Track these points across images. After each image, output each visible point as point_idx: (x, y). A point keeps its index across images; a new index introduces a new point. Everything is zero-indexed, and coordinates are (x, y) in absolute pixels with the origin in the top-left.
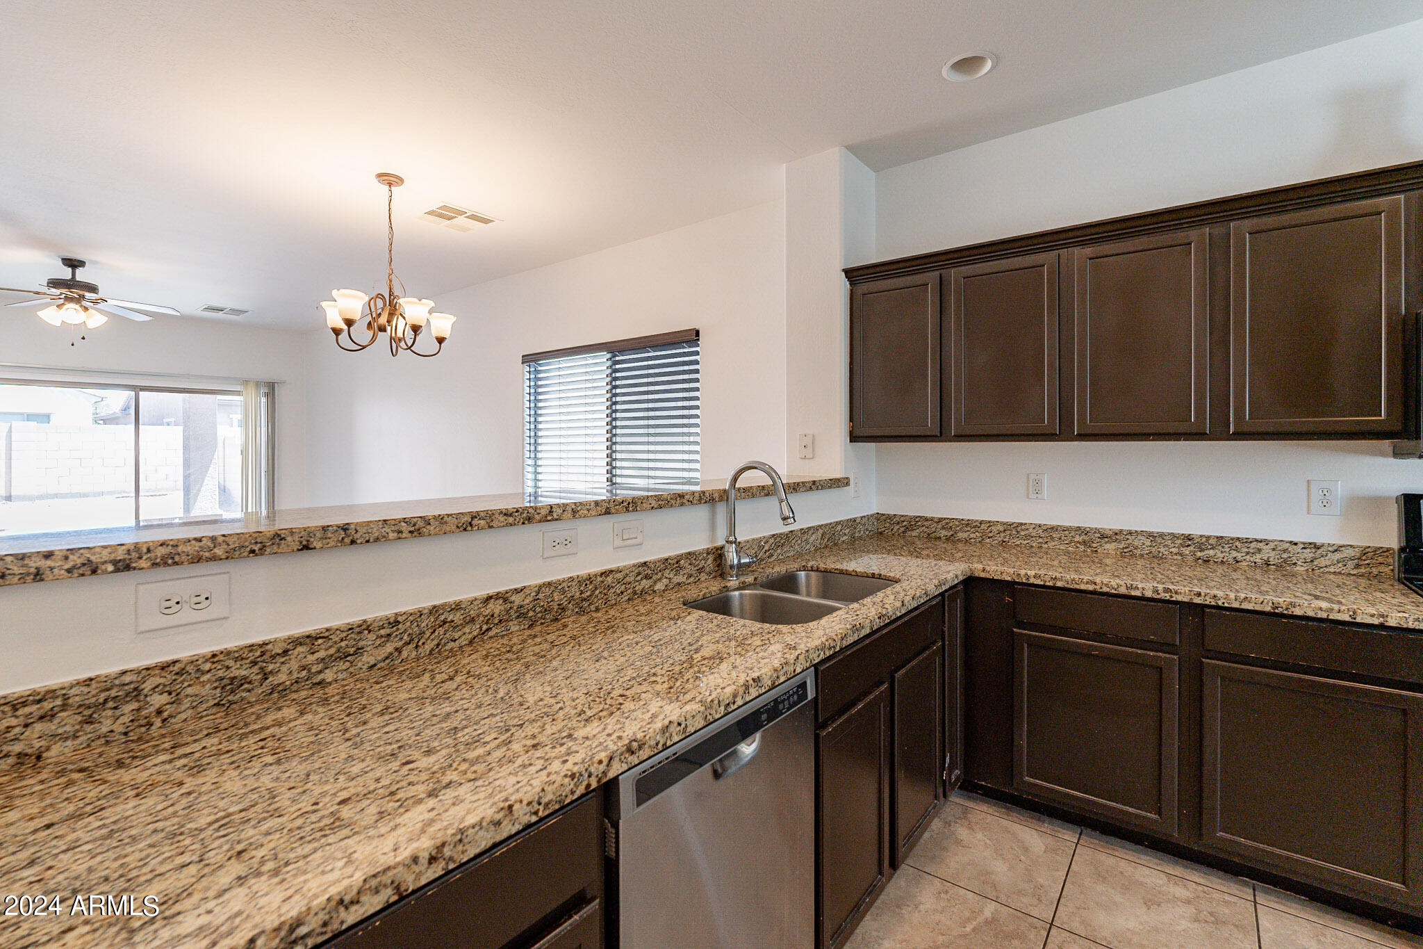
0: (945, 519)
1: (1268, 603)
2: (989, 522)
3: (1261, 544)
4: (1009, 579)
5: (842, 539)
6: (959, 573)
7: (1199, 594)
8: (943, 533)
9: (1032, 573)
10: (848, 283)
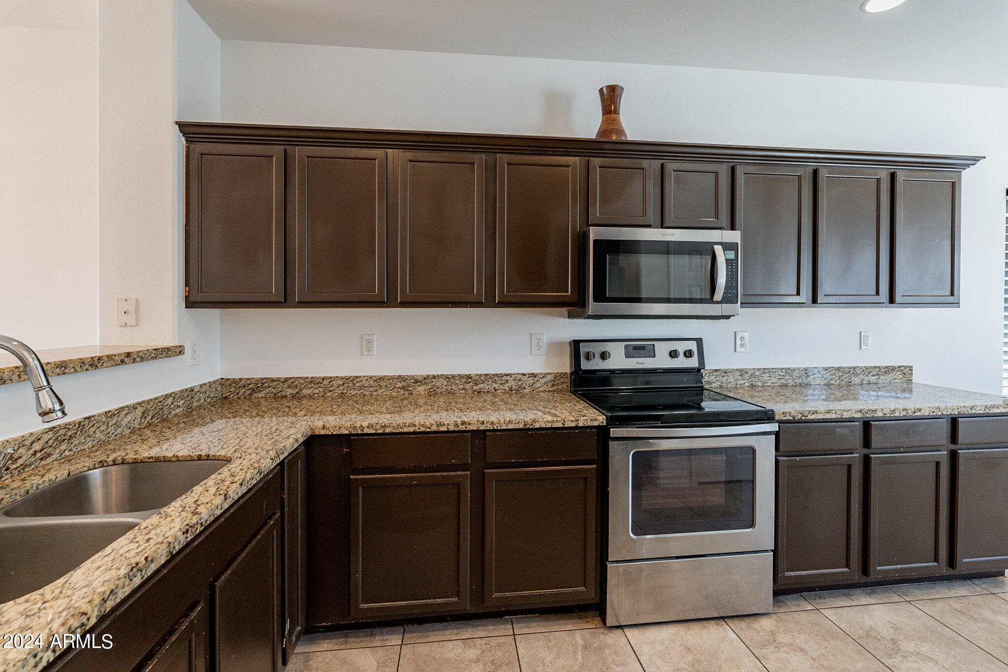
0: (291, 378)
1: (521, 423)
2: (330, 378)
3: (507, 377)
4: (347, 432)
5: (174, 412)
6: (299, 436)
7: (483, 423)
8: (290, 391)
9: (365, 424)
10: (183, 139)
